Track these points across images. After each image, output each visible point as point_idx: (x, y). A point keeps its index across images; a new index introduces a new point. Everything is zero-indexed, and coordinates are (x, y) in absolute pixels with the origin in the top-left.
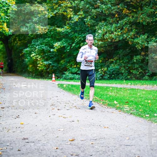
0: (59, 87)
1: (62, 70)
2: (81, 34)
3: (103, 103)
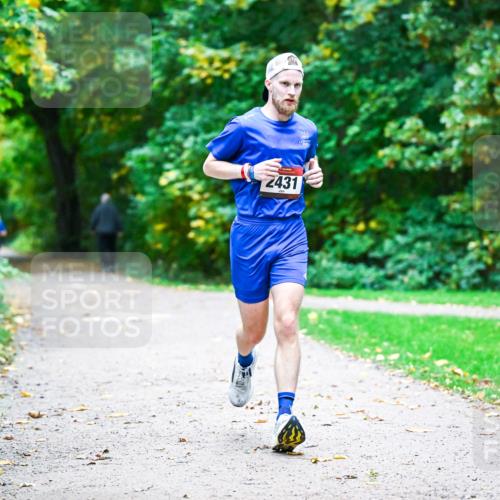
2: (386, 82)
3: (488, 395)
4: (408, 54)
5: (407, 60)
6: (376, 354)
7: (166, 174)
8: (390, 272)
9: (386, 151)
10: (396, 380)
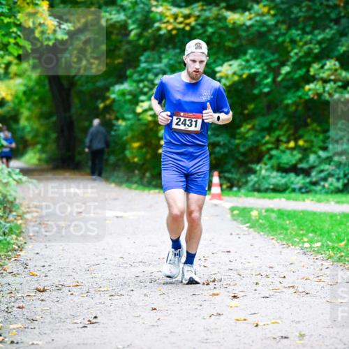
0: (234, 218)
1: (246, 160)
2: (311, 33)
4: (328, 11)
5: (327, 15)
7: (141, 104)
8: (314, 179)
9: (312, 86)
10: (319, 263)
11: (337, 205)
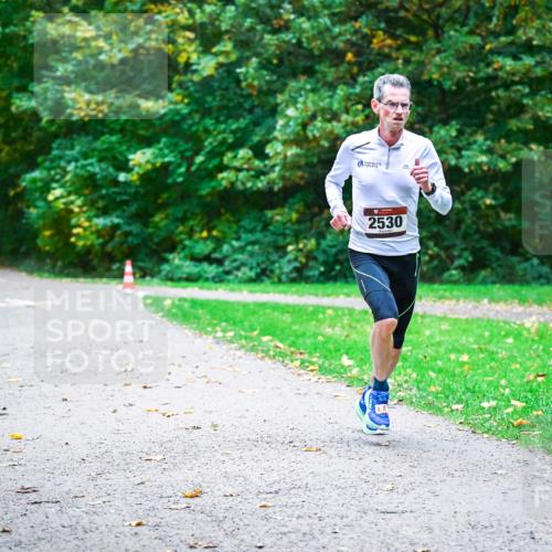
0: (147, 307)
1: (160, 249)
3: (302, 363)
4: (242, 100)
5: (240, 105)
6: (216, 332)
7: (53, 192)
8: (227, 268)
9: (225, 174)
10: (232, 352)
11: (250, 295)
